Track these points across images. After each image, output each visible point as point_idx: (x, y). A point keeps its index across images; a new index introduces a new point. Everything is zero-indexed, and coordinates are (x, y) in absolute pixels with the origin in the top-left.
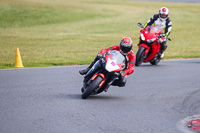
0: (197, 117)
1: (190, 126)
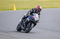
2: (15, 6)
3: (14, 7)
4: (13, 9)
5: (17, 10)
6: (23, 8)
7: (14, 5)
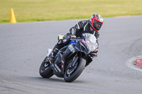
0: (140, 57)
1: (136, 63)
2: (15, 14)
3: (11, 15)
4: (9, 21)
5: (19, 23)
6: (34, 17)
7: (12, 10)
